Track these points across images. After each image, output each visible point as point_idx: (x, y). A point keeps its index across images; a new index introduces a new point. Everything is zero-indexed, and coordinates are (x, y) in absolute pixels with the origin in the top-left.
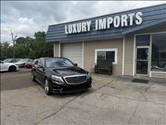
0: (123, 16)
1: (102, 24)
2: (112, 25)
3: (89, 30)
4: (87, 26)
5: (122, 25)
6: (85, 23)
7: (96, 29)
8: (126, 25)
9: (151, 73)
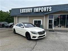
0: (45, 8)
1: (37, 10)
2: (40, 11)
3: (31, 12)
5: (44, 11)
7: (34, 12)
8: (46, 11)
9: (53, 28)
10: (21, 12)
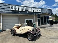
0: (36, 9)
2: (33, 11)
3: (25, 11)
4: (24, 9)
6: (23, 7)
7: (28, 11)
10: (11, 9)
